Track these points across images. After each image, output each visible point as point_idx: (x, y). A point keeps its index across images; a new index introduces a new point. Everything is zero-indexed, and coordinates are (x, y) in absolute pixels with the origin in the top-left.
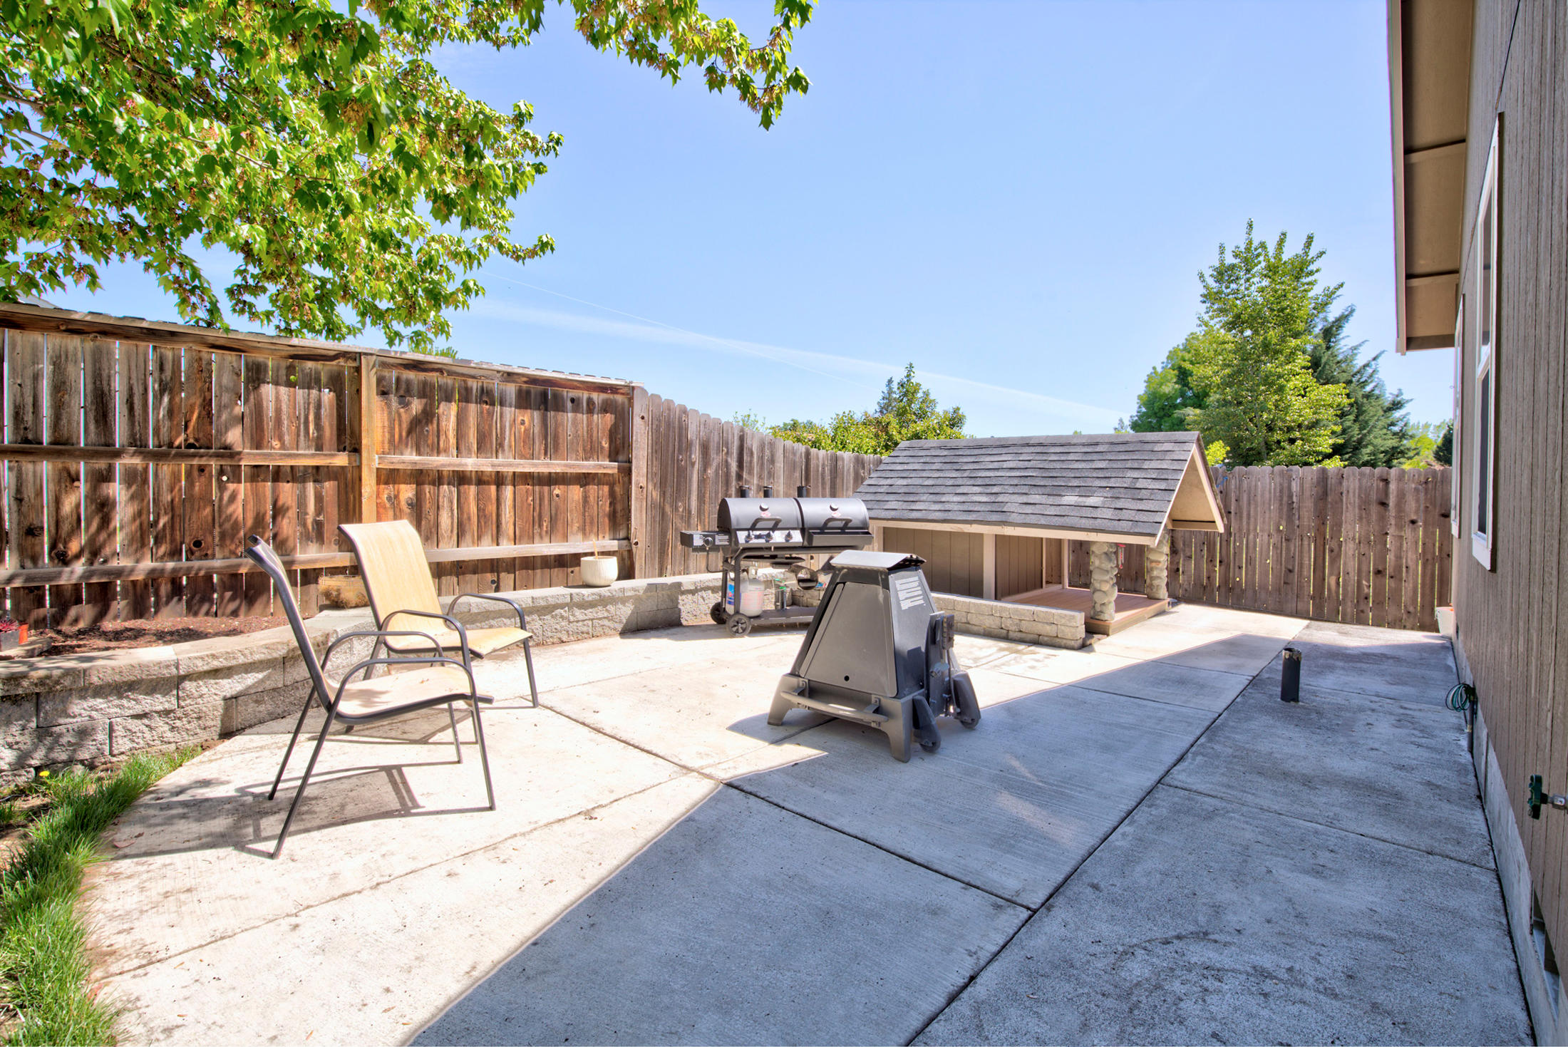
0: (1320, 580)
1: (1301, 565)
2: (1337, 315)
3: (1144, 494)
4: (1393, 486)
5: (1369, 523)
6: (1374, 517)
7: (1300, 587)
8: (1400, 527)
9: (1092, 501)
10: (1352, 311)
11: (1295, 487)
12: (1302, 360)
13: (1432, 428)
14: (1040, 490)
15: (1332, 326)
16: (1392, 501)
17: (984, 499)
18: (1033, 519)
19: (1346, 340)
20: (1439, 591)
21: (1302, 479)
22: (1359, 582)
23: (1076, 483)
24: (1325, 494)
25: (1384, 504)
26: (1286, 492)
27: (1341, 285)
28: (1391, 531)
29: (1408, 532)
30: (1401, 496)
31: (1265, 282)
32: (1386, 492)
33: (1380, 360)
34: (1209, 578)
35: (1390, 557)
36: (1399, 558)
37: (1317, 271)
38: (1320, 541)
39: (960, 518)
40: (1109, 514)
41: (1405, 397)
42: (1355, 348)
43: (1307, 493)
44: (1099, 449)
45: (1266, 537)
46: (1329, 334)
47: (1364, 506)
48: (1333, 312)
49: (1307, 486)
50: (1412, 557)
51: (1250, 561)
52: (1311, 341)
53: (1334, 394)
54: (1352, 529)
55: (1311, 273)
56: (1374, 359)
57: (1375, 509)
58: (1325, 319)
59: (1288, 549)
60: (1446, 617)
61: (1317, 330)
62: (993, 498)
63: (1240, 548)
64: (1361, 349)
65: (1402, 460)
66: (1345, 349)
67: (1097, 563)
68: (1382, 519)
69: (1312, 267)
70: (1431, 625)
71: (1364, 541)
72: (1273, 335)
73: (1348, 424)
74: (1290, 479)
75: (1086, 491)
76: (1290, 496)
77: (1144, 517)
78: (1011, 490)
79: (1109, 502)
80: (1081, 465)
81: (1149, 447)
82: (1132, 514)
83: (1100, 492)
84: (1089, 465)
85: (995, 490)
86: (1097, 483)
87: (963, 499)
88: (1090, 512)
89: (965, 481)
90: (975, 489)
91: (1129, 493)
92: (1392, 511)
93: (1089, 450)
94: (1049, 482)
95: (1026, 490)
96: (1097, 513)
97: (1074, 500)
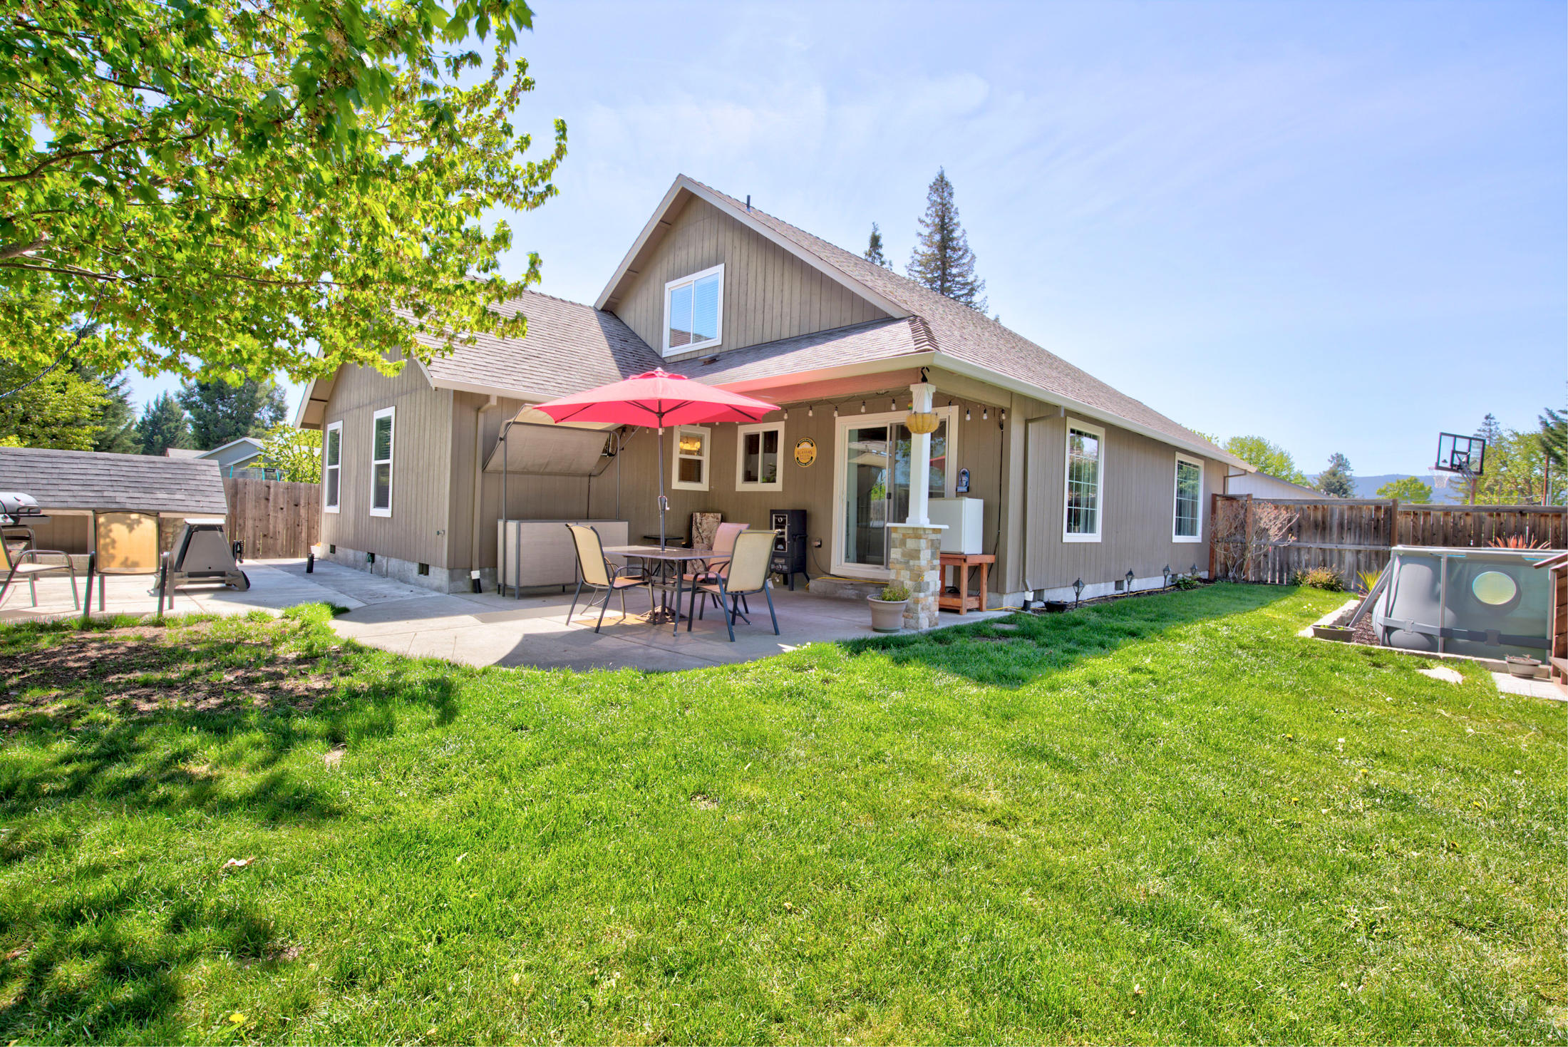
3: (207, 493)
4: (272, 490)
5: (260, 509)
6: (263, 506)
8: (276, 511)
9: (177, 497)
14: (136, 490)
16: (271, 498)
23: (158, 486)
24: (236, 493)
25: (267, 499)
28: (271, 513)
29: (280, 515)
30: (276, 495)
32: (269, 494)
35: (271, 527)
36: (275, 527)
40: (194, 504)
47: (257, 500)
50: (281, 527)
54: (251, 512)
57: (263, 501)
68: (267, 507)
71: (257, 519)
75: (170, 491)
77: (216, 505)
78: (110, 489)
79: (189, 498)
80: (154, 475)
81: (193, 467)
82: (208, 504)
83: (178, 492)
84: (159, 476)
85: (96, 488)
86: (172, 486)
87: (71, 493)
88: (180, 503)
89: (60, 482)
90: (76, 488)
91: (198, 493)
92: (271, 503)
93: (151, 465)
94: (137, 485)
95: (123, 489)
96: (186, 503)
97: (166, 496)
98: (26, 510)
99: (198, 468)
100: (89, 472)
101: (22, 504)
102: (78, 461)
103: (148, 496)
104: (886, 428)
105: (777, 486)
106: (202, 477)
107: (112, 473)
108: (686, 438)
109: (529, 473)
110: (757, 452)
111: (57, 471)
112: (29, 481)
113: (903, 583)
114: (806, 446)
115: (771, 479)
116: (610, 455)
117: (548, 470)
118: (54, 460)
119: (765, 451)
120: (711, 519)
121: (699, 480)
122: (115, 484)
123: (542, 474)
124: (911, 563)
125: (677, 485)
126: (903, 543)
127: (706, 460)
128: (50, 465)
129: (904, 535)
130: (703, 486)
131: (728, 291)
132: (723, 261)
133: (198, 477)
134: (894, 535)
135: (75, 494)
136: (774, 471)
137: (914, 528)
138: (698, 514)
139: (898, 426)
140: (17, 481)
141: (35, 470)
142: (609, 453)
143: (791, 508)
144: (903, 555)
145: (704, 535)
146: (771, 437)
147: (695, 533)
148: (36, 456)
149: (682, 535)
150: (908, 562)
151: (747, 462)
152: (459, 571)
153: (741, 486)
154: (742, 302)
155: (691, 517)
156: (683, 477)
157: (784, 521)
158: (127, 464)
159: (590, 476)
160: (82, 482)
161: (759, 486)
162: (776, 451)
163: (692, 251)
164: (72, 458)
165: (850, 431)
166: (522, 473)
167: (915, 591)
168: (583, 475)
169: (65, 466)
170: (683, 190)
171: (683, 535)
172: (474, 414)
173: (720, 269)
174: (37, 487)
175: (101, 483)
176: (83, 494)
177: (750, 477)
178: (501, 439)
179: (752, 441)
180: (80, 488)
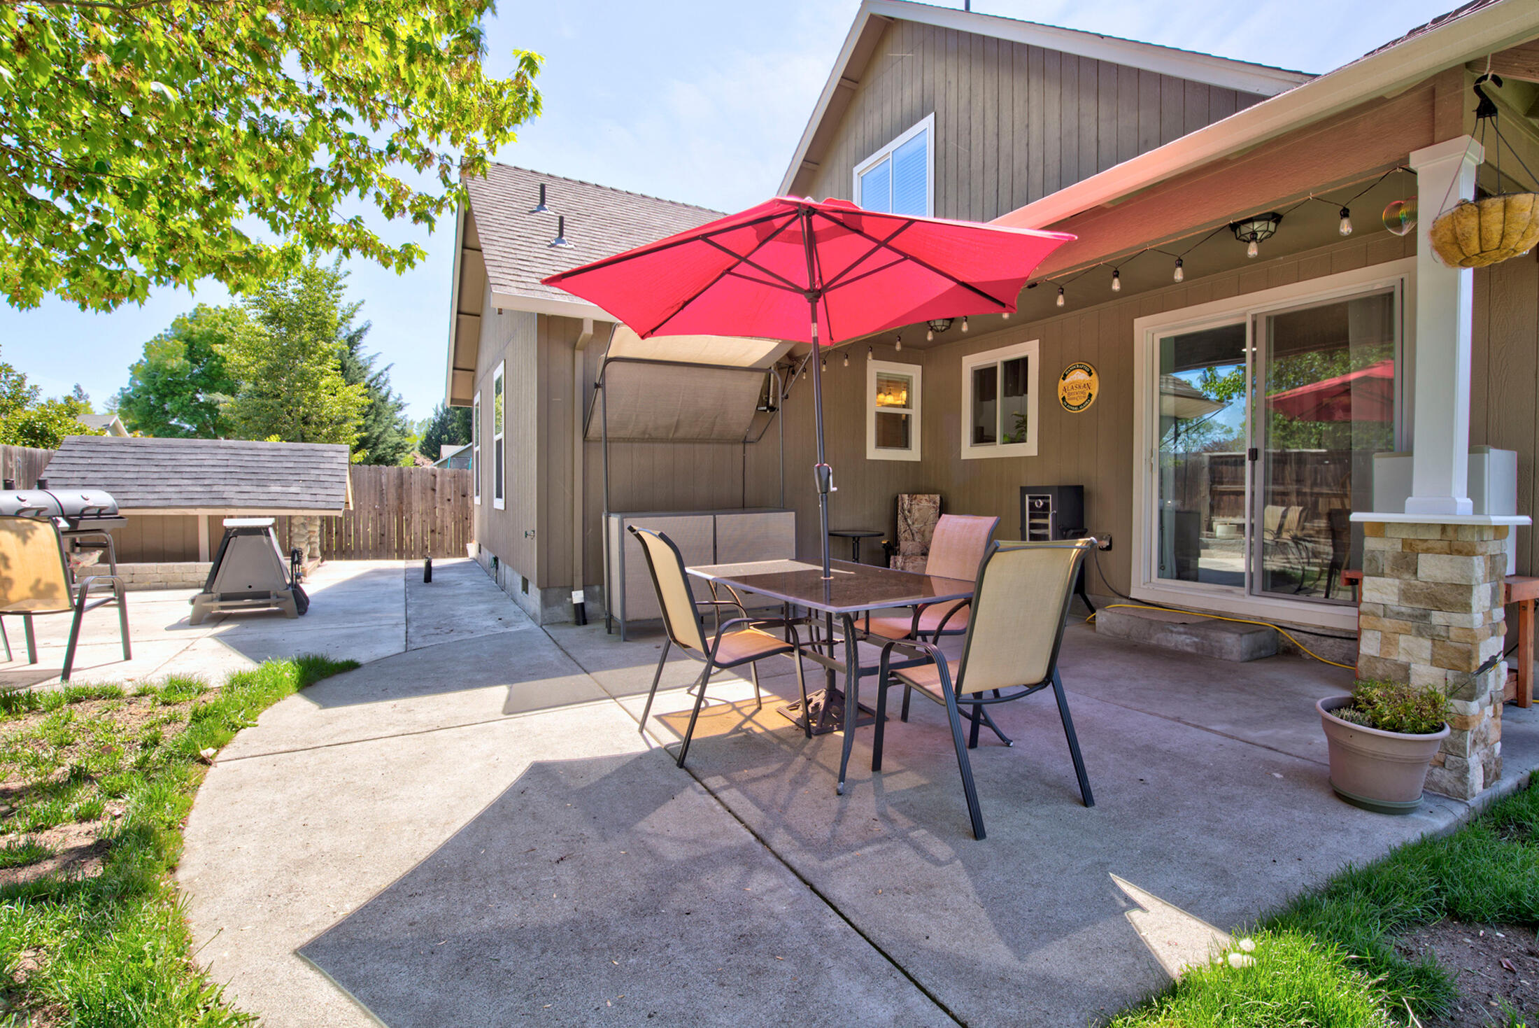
0: (401, 539)
1: (389, 530)
2: (359, 327)
3: (326, 485)
4: (438, 479)
5: (427, 501)
6: (429, 498)
7: (389, 545)
8: (442, 503)
9: (292, 489)
10: (369, 326)
11: (384, 480)
12: (332, 363)
13: (415, 425)
14: (249, 482)
15: (354, 336)
16: (438, 488)
17: (199, 489)
18: (248, 503)
19: (365, 350)
20: (464, 535)
21: (388, 474)
22: (423, 538)
23: (275, 477)
24: (402, 484)
25: (434, 490)
26: (378, 483)
27: (363, 302)
28: (438, 505)
29: (447, 507)
30: (443, 484)
31: (300, 287)
32: (435, 483)
33: (390, 371)
34: (328, 545)
35: (438, 521)
36: (442, 521)
37: (345, 287)
38: (400, 514)
39: (183, 504)
40: (308, 498)
41: (404, 401)
42: (371, 358)
43: (392, 484)
44: (282, 453)
45: (366, 514)
46: (352, 341)
47: (424, 491)
48: (355, 325)
49: (391, 478)
50: (449, 520)
51: (357, 531)
52: (339, 345)
53: (354, 393)
54: (418, 505)
55: (340, 288)
56: (386, 369)
57: (430, 493)
58: (348, 329)
59: (381, 521)
60: (472, 549)
61: (341, 337)
62: (208, 489)
63: (350, 521)
64: (377, 359)
65: (403, 454)
66: (364, 357)
67: (296, 530)
68: (434, 498)
69: (340, 283)
70: (464, 553)
71: (424, 513)
72: (308, 337)
73: (370, 422)
74: (381, 474)
75: (286, 483)
76: (381, 486)
77: (332, 499)
78: (222, 482)
79: (305, 490)
80: (274, 465)
81: (320, 454)
82: (324, 498)
83: (296, 484)
84: (280, 465)
85: (206, 482)
86: (291, 477)
87: (178, 489)
88: (294, 497)
89: (172, 475)
90: (186, 482)
91: (317, 484)
92: (438, 494)
93: (275, 453)
94: (253, 477)
95: (235, 482)
96: (300, 497)
97: (279, 489)
98: (96, 511)
99: (325, 454)
100: (206, 463)
101: (90, 503)
102: (198, 451)
103: (260, 489)
104: (1242, 327)
105: (1030, 448)
106: (327, 466)
107: (230, 463)
108: (887, 385)
109: (652, 440)
110: (995, 398)
111: (173, 463)
112: (140, 475)
113: (1406, 668)
114: (1079, 376)
115: (1018, 436)
116: (772, 409)
117: (680, 434)
118: (175, 450)
119: (1007, 393)
120: (924, 503)
121: (905, 444)
122: (228, 476)
123: (674, 441)
124: (1438, 618)
125: (874, 453)
126: (1406, 562)
127: (915, 414)
128: (168, 457)
129: (1405, 542)
130: (913, 454)
131: (941, 153)
132: (933, 109)
133: (322, 466)
134: (1370, 544)
135: (183, 489)
136: (1022, 424)
137: (1444, 527)
138: (906, 496)
139: (1269, 318)
140: (127, 476)
141: (152, 463)
142: (767, 406)
143: (1058, 484)
144: (1406, 595)
145: (915, 527)
146: (1017, 368)
147: (901, 525)
148: (158, 446)
149: (881, 530)
150: (1425, 616)
151: (977, 412)
152: (557, 591)
153: (970, 451)
154: (963, 163)
155: (896, 500)
156: (883, 442)
157: (1046, 507)
158: (250, 452)
159: (745, 442)
160: (194, 475)
161: (998, 450)
162: (1025, 391)
163: (887, 108)
164: (195, 447)
165: (1162, 341)
166: (642, 440)
167: (1453, 693)
168: (734, 441)
169: (184, 457)
170: (872, 17)
171: (884, 528)
172: (568, 352)
173: (928, 122)
174: (144, 482)
175: (215, 476)
176: (191, 489)
177: (982, 436)
178: (597, 386)
179: (984, 378)
180: (190, 482)
